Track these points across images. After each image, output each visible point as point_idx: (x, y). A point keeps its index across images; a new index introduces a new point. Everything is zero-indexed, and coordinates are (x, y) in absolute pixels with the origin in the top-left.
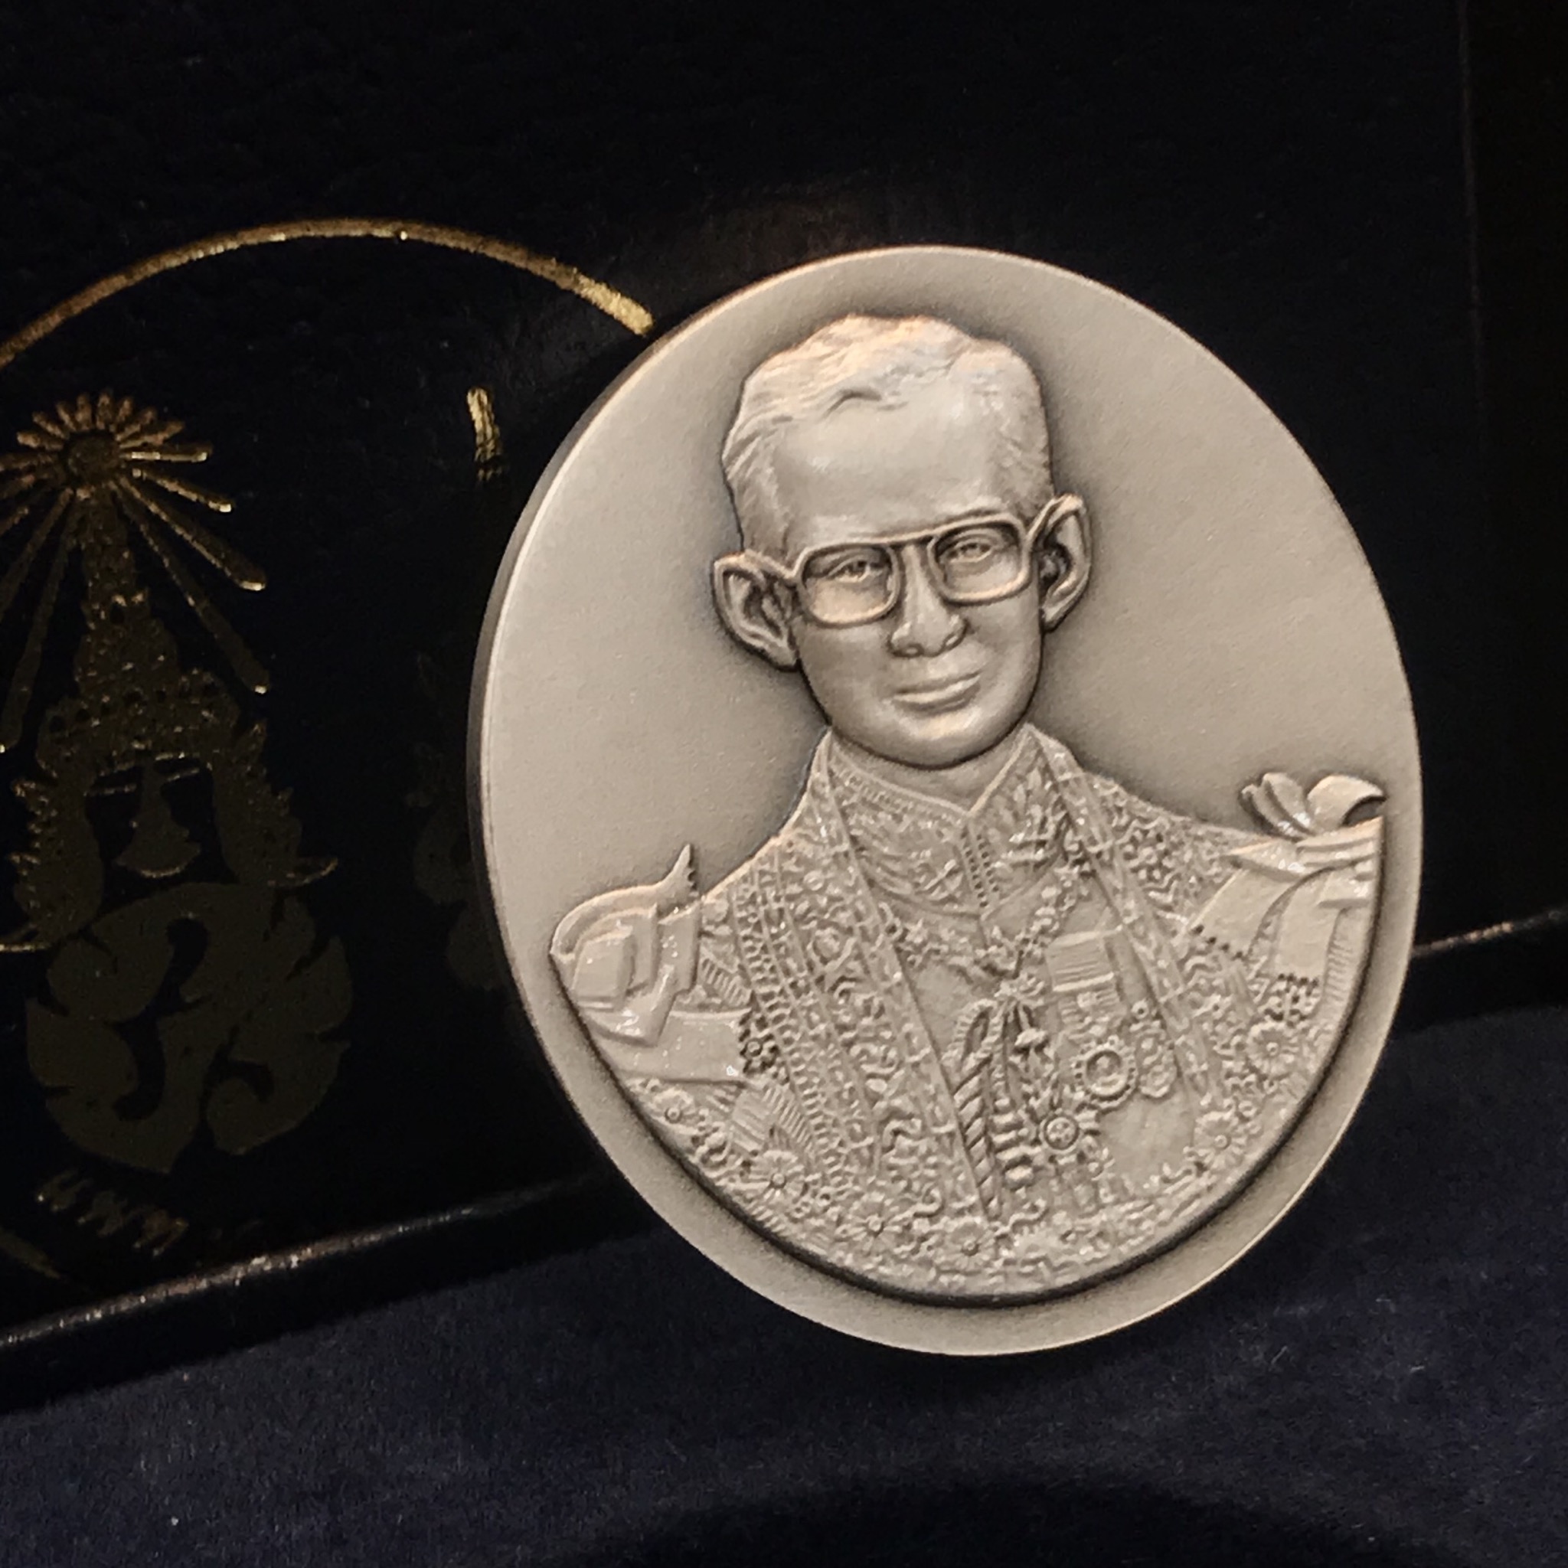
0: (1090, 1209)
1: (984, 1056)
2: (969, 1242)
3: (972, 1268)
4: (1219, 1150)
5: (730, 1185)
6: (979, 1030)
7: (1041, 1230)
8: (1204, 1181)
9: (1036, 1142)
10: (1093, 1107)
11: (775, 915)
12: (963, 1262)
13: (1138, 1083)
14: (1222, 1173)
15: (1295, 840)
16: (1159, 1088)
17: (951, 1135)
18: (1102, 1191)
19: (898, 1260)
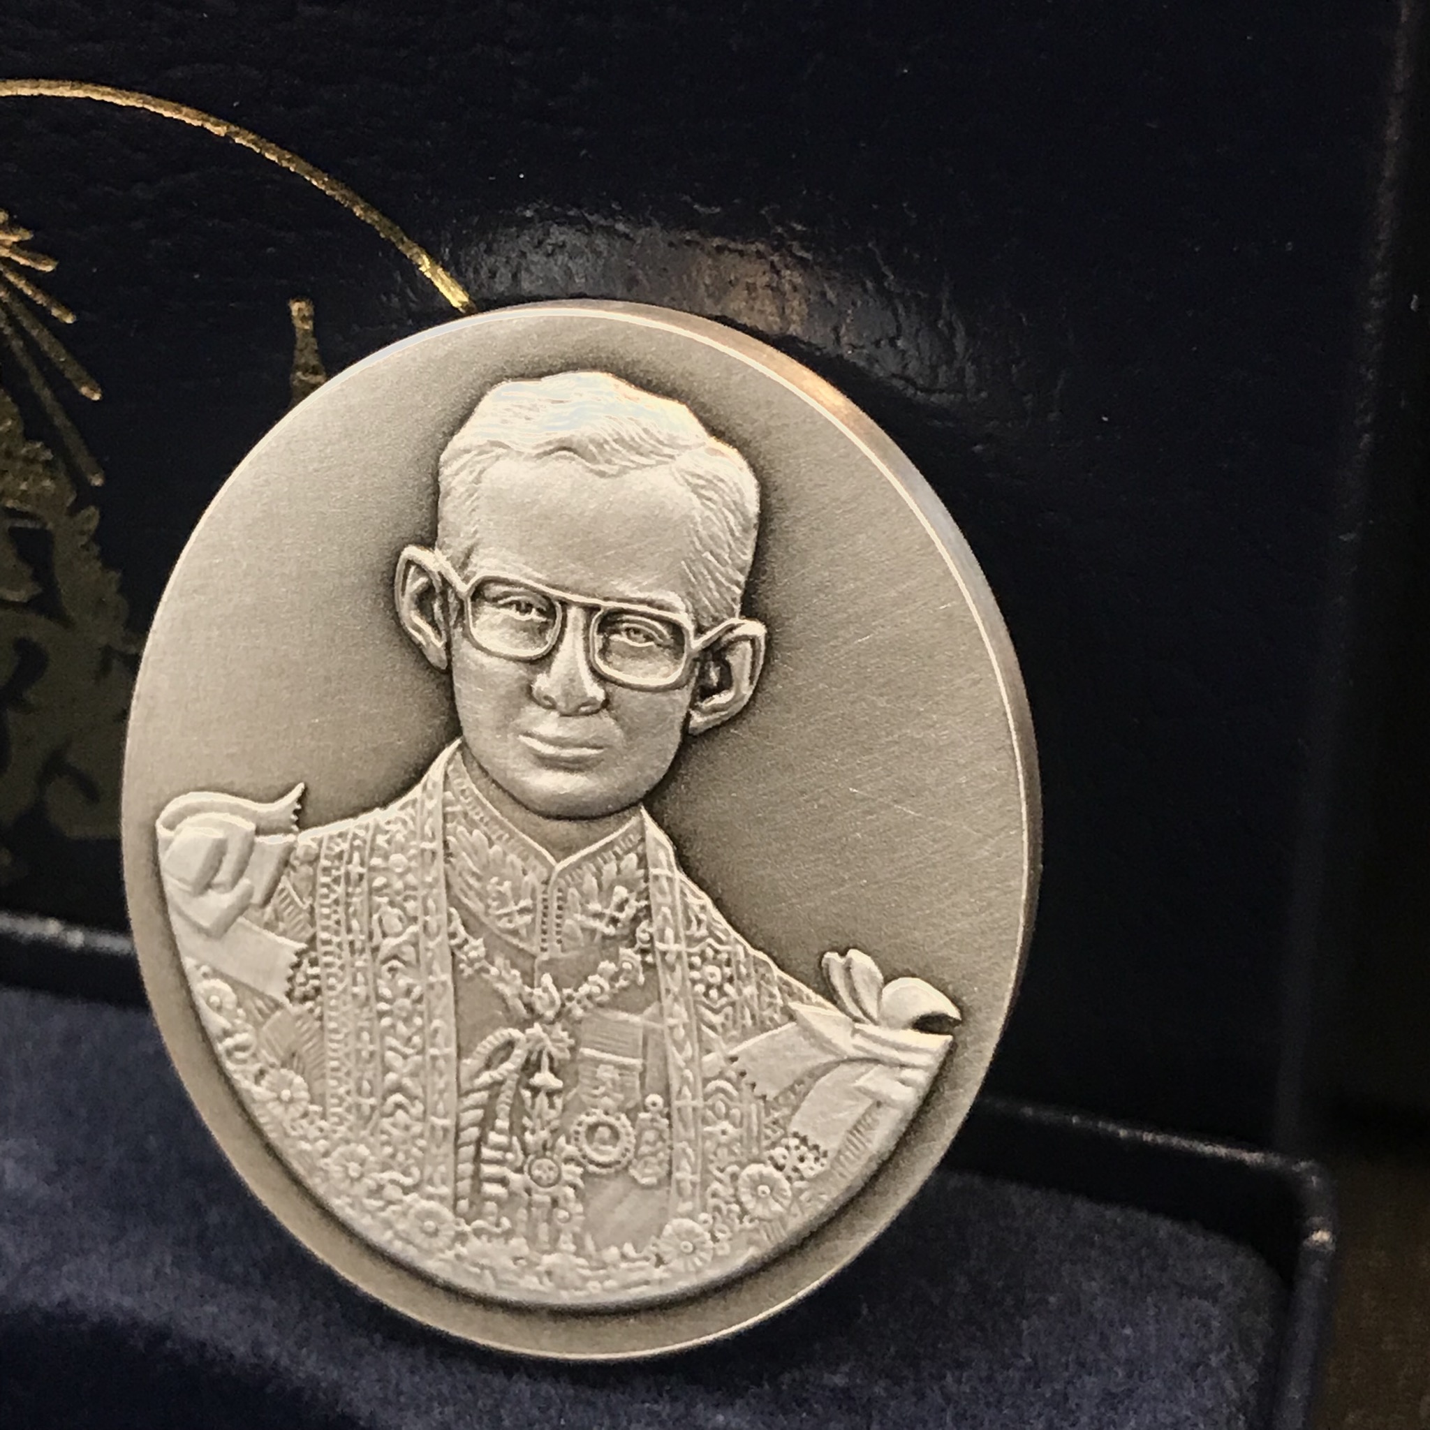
0: (547, 1247)
1: (500, 1078)
2: (430, 1224)
3: (425, 1245)
4: (682, 1254)
5: (245, 1083)
6: (502, 1054)
7: (498, 1244)
8: (659, 1273)
9: (519, 1170)
10: (579, 1164)
11: (354, 877)
12: (419, 1239)
13: (630, 1162)
14: (677, 1275)
15: (856, 1020)
16: (644, 1176)
17: (445, 1130)
18: (562, 1237)
19: (365, 1210)
